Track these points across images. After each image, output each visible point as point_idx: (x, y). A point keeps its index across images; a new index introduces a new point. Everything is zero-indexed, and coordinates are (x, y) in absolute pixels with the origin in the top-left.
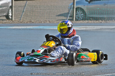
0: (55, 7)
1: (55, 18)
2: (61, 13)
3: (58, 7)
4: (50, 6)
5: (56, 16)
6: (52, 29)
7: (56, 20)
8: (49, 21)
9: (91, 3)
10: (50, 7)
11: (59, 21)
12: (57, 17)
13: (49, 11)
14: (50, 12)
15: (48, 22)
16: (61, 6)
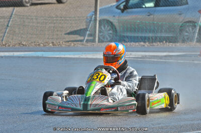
0: (63, 18)
1: (64, 38)
2: (73, 30)
3: (68, 19)
4: (54, 16)
5: (65, 34)
6: (58, 58)
7: (65, 42)
8: (53, 43)
9: (125, 11)
10: (55, 19)
11: (70, 43)
12: (67, 35)
13: (53, 25)
14: (54, 27)
15: (51, 44)
16: (74, 17)
